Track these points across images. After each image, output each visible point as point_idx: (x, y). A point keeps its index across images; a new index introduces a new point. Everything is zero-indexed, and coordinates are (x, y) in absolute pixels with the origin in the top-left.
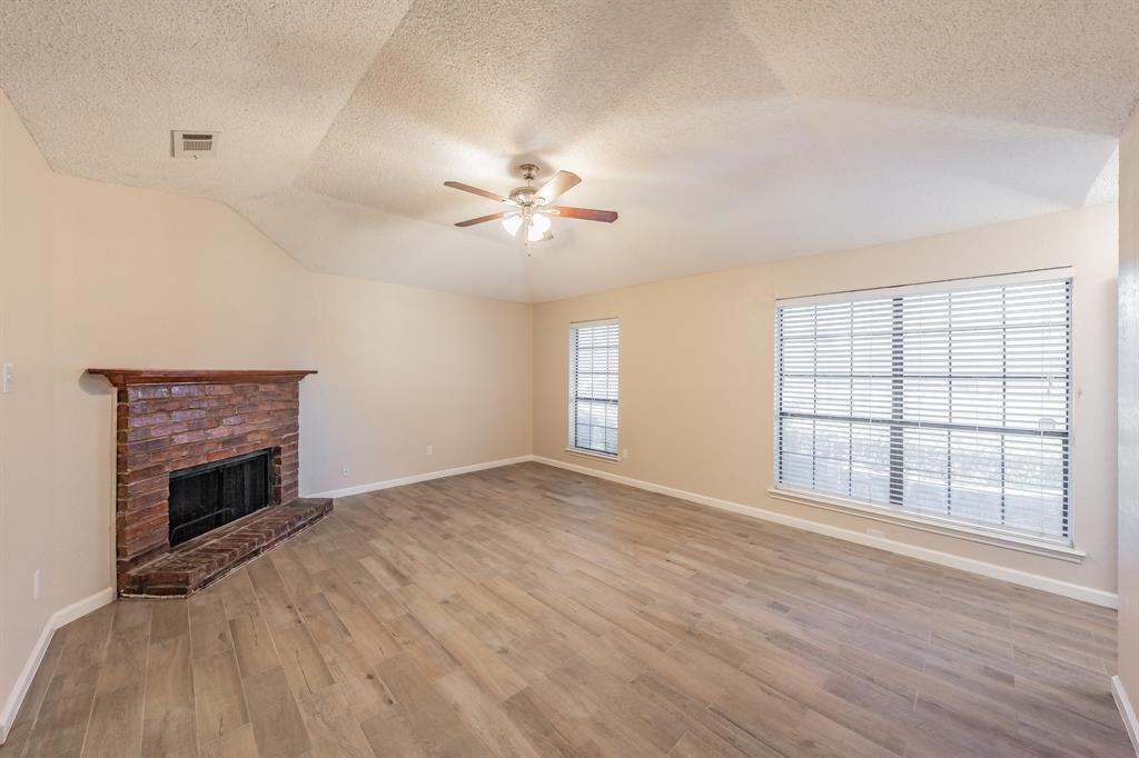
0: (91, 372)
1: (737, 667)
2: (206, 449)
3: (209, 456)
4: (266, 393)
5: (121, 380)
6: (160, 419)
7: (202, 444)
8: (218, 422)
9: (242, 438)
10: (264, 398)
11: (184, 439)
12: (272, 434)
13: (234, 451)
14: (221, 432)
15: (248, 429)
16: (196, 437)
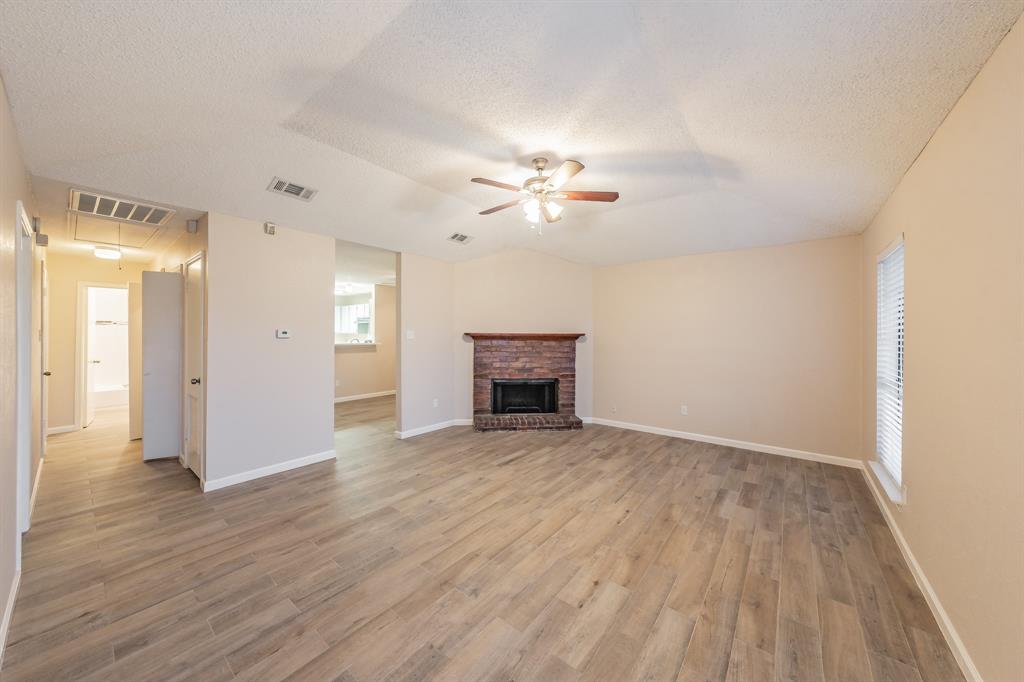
0: (467, 334)
1: (394, 607)
2: (510, 371)
3: (510, 375)
4: (549, 347)
5: (476, 337)
6: (488, 354)
7: (507, 369)
8: (517, 359)
9: (531, 370)
10: (546, 349)
11: (497, 365)
12: (552, 371)
13: (525, 376)
14: (518, 364)
15: (534, 365)
16: (504, 365)
